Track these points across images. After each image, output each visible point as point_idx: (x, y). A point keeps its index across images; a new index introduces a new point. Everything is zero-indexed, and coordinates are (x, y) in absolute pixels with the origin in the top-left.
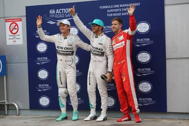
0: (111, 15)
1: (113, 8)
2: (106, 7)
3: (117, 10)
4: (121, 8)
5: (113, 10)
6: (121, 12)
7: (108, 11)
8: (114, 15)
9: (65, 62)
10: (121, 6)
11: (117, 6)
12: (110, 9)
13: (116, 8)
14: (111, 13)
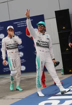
0: (20, 26)
1: (20, 23)
2: (17, 23)
3: (22, 24)
4: (24, 22)
5: (20, 24)
6: (24, 24)
7: (18, 25)
8: (21, 26)
9: (15, 53)
10: (24, 21)
11: (22, 22)
12: (18, 23)
13: (22, 23)
14: (19, 25)
